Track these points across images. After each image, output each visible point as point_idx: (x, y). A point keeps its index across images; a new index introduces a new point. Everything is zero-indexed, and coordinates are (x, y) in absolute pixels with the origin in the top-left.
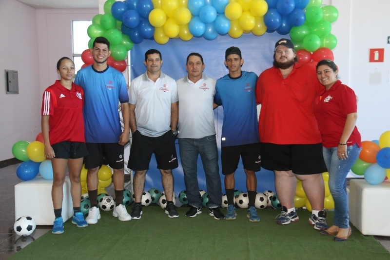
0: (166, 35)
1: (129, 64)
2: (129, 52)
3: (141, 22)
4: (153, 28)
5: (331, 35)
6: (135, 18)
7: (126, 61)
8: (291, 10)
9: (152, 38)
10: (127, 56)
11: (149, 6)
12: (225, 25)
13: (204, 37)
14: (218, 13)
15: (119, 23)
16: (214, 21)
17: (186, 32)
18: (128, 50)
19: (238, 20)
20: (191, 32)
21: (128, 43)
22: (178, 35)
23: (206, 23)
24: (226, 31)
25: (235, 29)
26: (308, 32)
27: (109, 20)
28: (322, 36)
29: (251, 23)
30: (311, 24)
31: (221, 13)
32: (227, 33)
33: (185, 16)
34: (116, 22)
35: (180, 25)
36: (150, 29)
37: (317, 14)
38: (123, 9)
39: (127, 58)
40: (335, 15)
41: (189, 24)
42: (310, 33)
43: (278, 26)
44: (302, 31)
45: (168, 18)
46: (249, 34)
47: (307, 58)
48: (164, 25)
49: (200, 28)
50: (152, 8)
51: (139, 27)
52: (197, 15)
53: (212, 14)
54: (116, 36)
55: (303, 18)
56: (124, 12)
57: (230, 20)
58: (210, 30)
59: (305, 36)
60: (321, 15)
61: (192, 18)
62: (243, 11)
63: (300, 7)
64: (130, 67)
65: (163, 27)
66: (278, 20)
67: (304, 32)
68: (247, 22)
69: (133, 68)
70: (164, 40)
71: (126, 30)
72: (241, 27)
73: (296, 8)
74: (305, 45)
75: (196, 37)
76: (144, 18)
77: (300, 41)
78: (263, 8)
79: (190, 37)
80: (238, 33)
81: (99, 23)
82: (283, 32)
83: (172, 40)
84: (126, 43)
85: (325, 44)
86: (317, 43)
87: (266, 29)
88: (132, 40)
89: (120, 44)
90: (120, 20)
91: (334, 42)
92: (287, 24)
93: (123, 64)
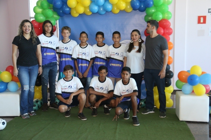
0: (77, 12)
1: (58, 27)
2: (58, 21)
3: (63, 5)
4: (70, 9)
5: (168, 12)
6: (59, 3)
7: (56, 26)
9: (70, 14)
10: (57, 23)
12: (109, 7)
13: (98, 13)
15: (51, 5)
16: (104, 4)
17: (88, 10)
18: (57, 20)
19: (116, 4)
20: (91, 11)
22: (84, 12)
23: (99, 7)
24: (110, 10)
25: (115, 9)
26: (155, 11)
27: (46, 4)
29: (123, 6)
30: (156, 6)
32: (111, 11)
33: (87, 2)
35: (85, 7)
36: (68, 9)
37: (159, 1)
39: (57, 24)
40: (170, 1)
41: (89, 6)
42: (157, 11)
43: (138, 7)
44: (152, 10)
45: (78, 3)
46: (123, 12)
49: (96, 8)
51: (62, 8)
52: (94, 1)
53: (102, 1)
54: (50, 13)
55: (152, 3)
57: (113, 5)
58: (102, 9)
59: (154, 13)
60: (162, 1)
61: (91, 3)
64: (58, 29)
65: (75, 8)
66: (138, 4)
67: (153, 11)
68: (121, 5)
69: (60, 30)
70: (77, 15)
71: (55, 9)
72: (118, 8)
74: (154, 17)
75: (93, 13)
76: (65, 3)
77: (151, 15)
79: (90, 14)
80: (117, 11)
81: (40, 5)
82: (142, 10)
83: (80, 15)
84: (56, 16)
85: (166, 16)
86: (160, 17)
87: (132, 9)
88: (59, 14)
89: (52, 17)
90: (52, 3)
91: (170, 15)
92: (144, 6)
93: (54, 28)
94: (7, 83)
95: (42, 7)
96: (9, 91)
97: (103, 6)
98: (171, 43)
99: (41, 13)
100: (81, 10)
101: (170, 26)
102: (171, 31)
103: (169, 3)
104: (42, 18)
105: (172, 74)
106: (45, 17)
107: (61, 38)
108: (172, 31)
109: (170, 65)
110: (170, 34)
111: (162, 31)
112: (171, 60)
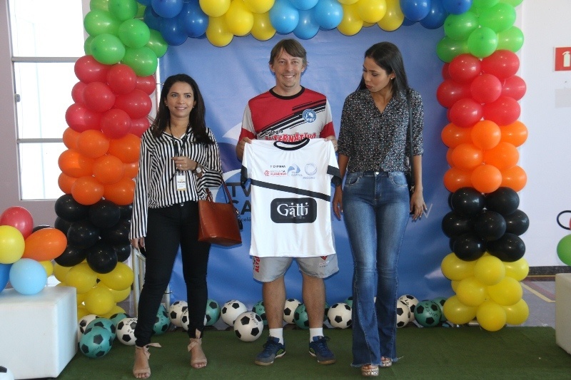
0: (227, 30)
3: (184, 7)
4: (208, 18)
5: (512, 28)
6: (174, 1)
9: (204, 36)
12: (334, 13)
13: (296, 34)
15: (142, 8)
16: (316, 6)
17: (263, 25)
21: (160, 44)
22: (252, 31)
23: (302, 12)
24: (336, 23)
25: (350, 19)
26: (475, 25)
27: (127, 4)
28: (500, 30)
29: (379, 10)
32: (337, 28)
34: (137, 6)
35: (256, 14)
36: (201, 21)
41: (270, 12)
43: (424, 14)
44: (467, 23)
47: (474, 68)
48: (225, 15)
49: (291, 18)
51: (180, 17)
54: (141, 31)
57: (345, 6)
58: (306, 21)
59: (472, 30)
65: (224, 17)
66: (425, 4)
67: (469, 25)
68: (372, 8)
70: (227, 40)
72: (358, 17)
79: (269, 35)
80: (356, 27)
81: (106, 7)
82: (432, 24)
84: (160, 46)
86: (494, 43)
87: (403, 20)
88: (170, 41)
89: (147, 46)
90: (144, 1)
91: (519, 39)
92: (438, 11)
93: (150, 81)
94: (9, 266)
95: (114, 14)
96: (15, 293)
97: (315, 9)
98: (521, 125)
100: (245, 23)
101: (516, 69)
102: (520, 88)
104: (116, 49)
105: (524, 221)
106: (125, 46)
108: (524, 87)
109: (518, 193)
110: (519, 95)
111: (499, 88)
112: (521, 178)
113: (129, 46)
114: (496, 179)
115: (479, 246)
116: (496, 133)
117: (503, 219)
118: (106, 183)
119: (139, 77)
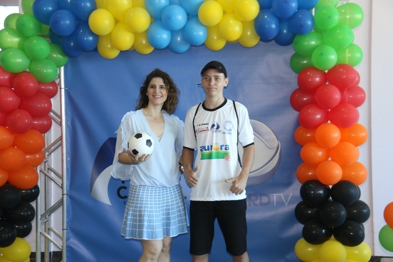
0: (114, 47)
1: (63, 86)
2: (62, 68)
3: (77, 27)
4: (97, 37)
5: (352, 46)
6: (68, 22)
7: (57, 82)
8: (292, 13)
9: (96, 50)
10: (59, 75)
11: (88, 4)
12: (199, 34)
13: (170, 49)
14: (188, 15)
15: (46, 28)
16: (184, 27)
18: (59, 67)
19: (218, 26)
20: (151, 42)
21: (60, 56)
22: (133, 46)
23: (173, 32)
24: (201, 41)
25: (215, 38)
26: (318, 43)
27: (30, 24)
28: (339, 49)
29: (235, 30)
30: (321, 30)
31: (193, 15)
32: (204, 44)
33: (142, 20)
34: (41, 26)
35: (136, 34)
36: (91, 38)
37: (330, 17)
38: (50, 9)
39: (59, 77)
40: (359, 16)
41: (147, 33)
42: (323, 44)
43: (274, 34)
44: (311, 41)
45: (117, 21)
46: (233, 46)
47: (318, 79)
48: (111, 33)
49: (164, 37)
50: (94, 7)
51: (74, 35)
52: (159, 18)
53: (179, 17)
54: (42, 46)
55: (310, 23)
56: (52, 12)
57: (208, 28)
58: (179, 39)
59: (314, 48)
60: (336, 18)
61: (152, 23)
62: (224, 13)
63: (305, 7)
64: (63, 91)
65: (110, 35)
66: (274, 26)
67: (313, 43)
68: (231, 29)
69: (67, 93)
70: (114, 54)
71: (56, 38)
72: (221, 36)
73: (300, 8)
74: (315, 61)
75: (158, 50)
76: (82, 21)
77: (308, 54)
78: (253, 9)
79: (150, 50)
80: (220, 45)
81: (14, 27)
82: (284, 41)
83: (124, 54)
84: (58, 56)
85: (347, 57)
86: (332, 58)
87: (259, 38)
88: (66, 52)
89: (49, 57)
90: (47, 23)
91: (358, 55)
92: (289, 31)
93: (52, 86)
95: (20, 31)
97: (183, 30)
98: (360, 126)
99: (16, 46)
100: (126, 41)
101: (358, 82)
102: (360, 96)
103: (354, 24)
104: (20, 60)
105: (365, 211)
106: (28, 57)
107: (70, 113)
108: (363, 95)
109: (359, 186)
110: (358, 103)
111: (337, 96)
112: (362, 173)
113: (33, 58)
114: (336, 173)
115: (324, 231)
116: (335, 134)
117: (343, 208)
118: (10, 171)
119: (40, 83)
